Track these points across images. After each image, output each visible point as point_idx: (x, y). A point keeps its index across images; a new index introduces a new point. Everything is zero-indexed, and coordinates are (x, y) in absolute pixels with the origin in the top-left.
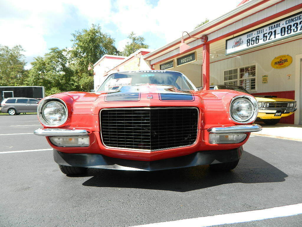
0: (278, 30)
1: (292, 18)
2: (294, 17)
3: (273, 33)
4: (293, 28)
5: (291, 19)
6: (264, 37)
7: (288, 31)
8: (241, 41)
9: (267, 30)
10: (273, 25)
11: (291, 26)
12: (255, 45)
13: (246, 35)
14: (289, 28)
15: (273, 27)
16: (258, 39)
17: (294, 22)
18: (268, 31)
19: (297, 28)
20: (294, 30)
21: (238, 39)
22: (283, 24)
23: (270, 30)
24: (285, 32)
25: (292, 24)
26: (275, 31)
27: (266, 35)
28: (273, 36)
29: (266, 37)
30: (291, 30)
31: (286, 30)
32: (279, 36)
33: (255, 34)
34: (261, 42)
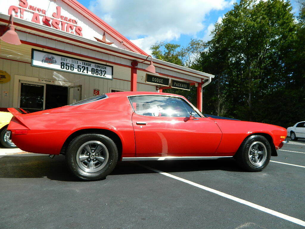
0: (90, 68)
1: (99, 65)
2: (102, 66)
5: (98, 65)
6: (78, 67)
7: (96, 73)
8: (54, 60)
9: (81, 63)
10: (86, 62)
12: (70, 70)
14: (97, 71)
15: (86, 64)
19: (102, 74)
20: (100, 74)
21: (50, 56)
22: (93, 66)
23: (83, 65)
24: (94, 72)
25: (99, 69)
26: (87, 68)
27: (80, 67)
28: (85, 71)
29: (80, 69)
30: (98, 73)
31: (95, 71)
32: (90, 73)
33: (69, 61)
34: (76, 71)
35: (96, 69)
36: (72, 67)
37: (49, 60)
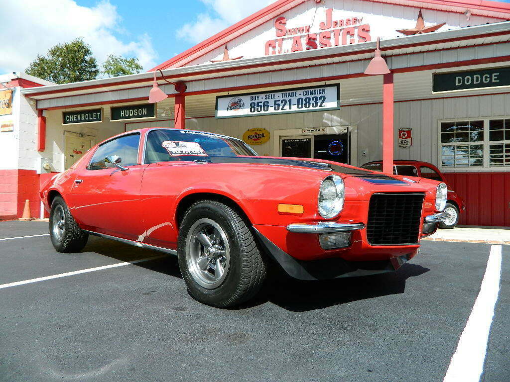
0: (294, 100)
1: (311, 90)
2: (313, 89)
3: (288, 103)
4: (312, 102)
5: (309, 90)
6: (275, 104)
7: (306, 104)
8: (242, 102)
9: (279, 96)
10: (288, 92)
11: (309, 99)
12: (263, 112)
13: (249, 97)
14: (308, 101)
15: (287, 95)
16: (268, 106)
17: (314, 96)
18: (281, 99)
19: (317, 103)
20: (313, 104)
21: (237, 99)
22: (300, 94)
23: (284, 98)
24: (302, 104)
25: (311, 96)
26: (290, 101)
27: (277, 102)
28: (287, 107)
29: (279, 105)
30: (309, 104)
31: (304, 102)
32: (294, 108)
33: (262, 99)
34: (271, 110)
35: (306, 99)
36: (266, 106)
37: (236, 105)
